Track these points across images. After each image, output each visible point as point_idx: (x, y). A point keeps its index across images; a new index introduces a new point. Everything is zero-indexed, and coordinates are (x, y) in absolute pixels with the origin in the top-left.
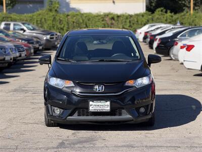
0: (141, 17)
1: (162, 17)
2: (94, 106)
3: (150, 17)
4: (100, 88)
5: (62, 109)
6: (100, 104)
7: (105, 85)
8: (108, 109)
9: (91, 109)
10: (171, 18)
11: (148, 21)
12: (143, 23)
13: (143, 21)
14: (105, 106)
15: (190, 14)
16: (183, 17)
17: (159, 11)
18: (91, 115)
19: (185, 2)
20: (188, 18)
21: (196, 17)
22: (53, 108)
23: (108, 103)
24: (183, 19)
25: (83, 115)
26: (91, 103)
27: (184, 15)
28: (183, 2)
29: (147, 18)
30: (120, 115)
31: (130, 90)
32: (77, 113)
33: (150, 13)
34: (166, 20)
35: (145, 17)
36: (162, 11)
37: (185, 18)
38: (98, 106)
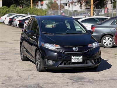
0: (2, 9)
1: (14, 10)
2: (74, 59)
3: (8, 9)
4: (76, 49)
5: (55, 61)
6: (77, 57)
7: (78, 47)
8: (81, 60)
9: (73, 60)
10: (20, 10)
11: (6, 12)
12: (4, 13)
13: (3, 12)
14: (80, 59)
15: (31, 8)
16: (27, 10)
17: (12, 6)
18: (72, 64)
19: (24, 1)
20: (30, 11)
21: (34, 10)
22: (49, 60)
23: (82, 57)
24: (26, 11)
25: (67, 64)
26: (72, 57)
27: (27, 9)
28: (23, 1)
29: (6, 10)
30: (87, 63)
31: (91, 49)
32: (64, 63)
33: (8, 7)
34: (17, 12)
35: (4, 9)
36: (14, 6)
37: (28, 10)
38: (76, 59)
